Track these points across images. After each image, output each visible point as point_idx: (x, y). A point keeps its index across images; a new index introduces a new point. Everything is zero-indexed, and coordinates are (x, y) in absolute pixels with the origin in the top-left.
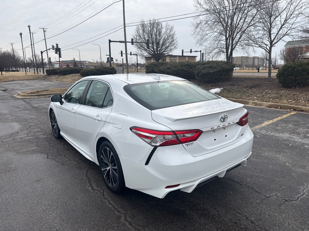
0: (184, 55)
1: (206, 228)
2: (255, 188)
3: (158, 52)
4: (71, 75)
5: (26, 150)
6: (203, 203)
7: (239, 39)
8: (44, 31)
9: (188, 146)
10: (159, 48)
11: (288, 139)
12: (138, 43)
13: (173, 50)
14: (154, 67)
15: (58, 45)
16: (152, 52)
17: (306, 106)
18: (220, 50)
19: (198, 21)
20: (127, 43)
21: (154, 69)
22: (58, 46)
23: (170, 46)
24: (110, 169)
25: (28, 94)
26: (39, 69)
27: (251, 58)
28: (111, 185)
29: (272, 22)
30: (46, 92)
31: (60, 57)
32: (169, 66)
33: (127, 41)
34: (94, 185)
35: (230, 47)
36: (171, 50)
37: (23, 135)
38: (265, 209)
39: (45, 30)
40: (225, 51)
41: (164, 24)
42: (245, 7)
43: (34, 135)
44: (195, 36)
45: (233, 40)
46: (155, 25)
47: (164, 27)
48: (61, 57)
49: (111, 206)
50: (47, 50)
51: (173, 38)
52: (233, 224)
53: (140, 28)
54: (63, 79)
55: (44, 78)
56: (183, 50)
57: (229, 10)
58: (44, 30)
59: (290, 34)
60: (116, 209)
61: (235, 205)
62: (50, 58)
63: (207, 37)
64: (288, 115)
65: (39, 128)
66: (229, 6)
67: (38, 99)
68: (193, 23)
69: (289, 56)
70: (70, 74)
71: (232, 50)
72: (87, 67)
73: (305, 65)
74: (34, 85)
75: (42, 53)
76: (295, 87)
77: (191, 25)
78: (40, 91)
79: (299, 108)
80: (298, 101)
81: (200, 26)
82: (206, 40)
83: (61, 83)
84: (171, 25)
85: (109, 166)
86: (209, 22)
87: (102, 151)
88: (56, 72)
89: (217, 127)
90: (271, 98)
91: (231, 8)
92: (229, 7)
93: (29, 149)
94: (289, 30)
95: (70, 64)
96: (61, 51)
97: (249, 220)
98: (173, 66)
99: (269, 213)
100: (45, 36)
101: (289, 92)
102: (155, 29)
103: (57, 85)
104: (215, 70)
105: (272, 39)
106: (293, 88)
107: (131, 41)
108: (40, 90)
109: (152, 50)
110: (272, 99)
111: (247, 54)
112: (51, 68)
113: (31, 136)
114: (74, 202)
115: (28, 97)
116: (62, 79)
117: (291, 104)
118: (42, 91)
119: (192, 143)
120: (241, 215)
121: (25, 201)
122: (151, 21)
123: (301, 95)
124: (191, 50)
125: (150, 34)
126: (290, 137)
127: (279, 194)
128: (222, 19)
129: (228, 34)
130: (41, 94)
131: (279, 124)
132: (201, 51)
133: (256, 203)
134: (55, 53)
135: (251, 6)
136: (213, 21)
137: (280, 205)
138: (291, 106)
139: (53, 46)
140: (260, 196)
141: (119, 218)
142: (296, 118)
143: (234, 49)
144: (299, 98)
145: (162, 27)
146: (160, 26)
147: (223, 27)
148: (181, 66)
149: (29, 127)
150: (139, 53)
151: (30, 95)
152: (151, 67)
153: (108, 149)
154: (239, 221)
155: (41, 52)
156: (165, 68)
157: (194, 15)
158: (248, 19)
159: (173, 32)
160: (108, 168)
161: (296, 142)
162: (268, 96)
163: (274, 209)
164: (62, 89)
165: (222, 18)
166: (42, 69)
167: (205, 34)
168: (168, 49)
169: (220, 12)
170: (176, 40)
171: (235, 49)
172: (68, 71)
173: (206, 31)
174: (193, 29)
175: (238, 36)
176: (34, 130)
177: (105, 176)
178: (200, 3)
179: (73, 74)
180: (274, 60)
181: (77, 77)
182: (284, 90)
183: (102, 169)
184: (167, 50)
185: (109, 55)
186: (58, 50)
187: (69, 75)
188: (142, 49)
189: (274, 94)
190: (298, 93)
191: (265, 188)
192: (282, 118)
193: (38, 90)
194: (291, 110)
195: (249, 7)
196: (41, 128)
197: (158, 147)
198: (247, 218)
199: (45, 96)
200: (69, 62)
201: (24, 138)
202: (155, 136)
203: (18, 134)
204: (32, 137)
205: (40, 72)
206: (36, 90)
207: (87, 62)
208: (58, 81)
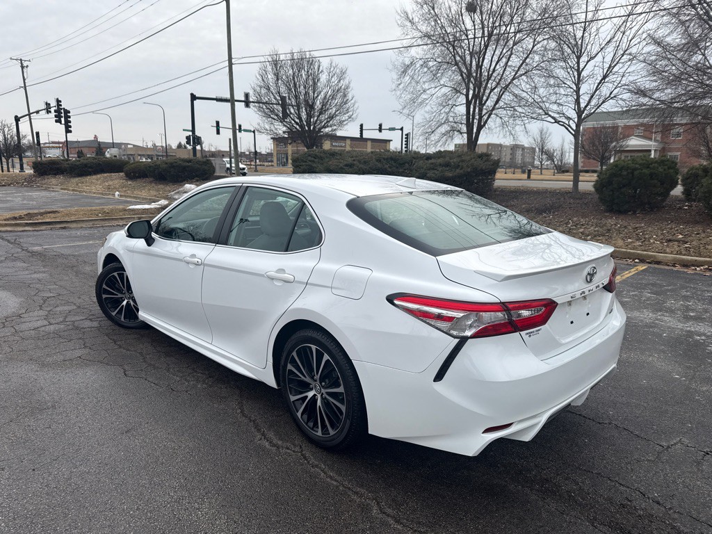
0: (364, 137)
1: (566, 521)
2: (631, 429)
3: (312, 128)
4: (99, 176)
5: (62, 358)
6: (536, 466)
7: (495, 105)
8: (22, 67)
9: (530, 336)
10: (314, 117)
11: (656, 324)
12: (263, 103)
13: (345, 123)
14: (313, 161)
15: (60, 102)
16: (298, 127)
17: (666, 253)
18: (452, 127)
19: (406, 59)
20: (236, 103)
21: (314, 165)
22: (61, 105)
23: (340, 113)
24: (315, 395)
25: (5, 220)
26: (10, 160)
27: (506, 146)
28: (319, 433)
29: (583, 69)
30: (53, 215)
31: (68, 130)
32: (350, 160)
33: (236, 98)
34: (271, 435)
35: (476, 121)
36: (341, 123)
37: (35, 320)
38: (672, 473)
39: (25, 64)
40: (464, 129)
41: (325, 63)
42: (509, 33)
43: (64, 321)
44: (398, 93)
45: (482, 105)
46: (303, 63)
47: (325, 71)
48: (71, 132)
49: (335, 483)
50: (29, 115)
51: (345, 96)
52: (619, 508)
53: (269, 68)
54: (80, 184)
55: (29, 182)
56: (362, 126)
57: (475, 38)
58: (22, 63)
59: (620, 97)
60: (349, 488)
61: (605, 467)
62: (38, 134)
63: (424, 96)
64: (633, 271)
65: (67, 303)
66: (475, 29)
67: (35, 233)
68: (396, 63)
69: (594, 145)
70: (96, 172)
71: (480, 128)
72: (129, 159)
73: (656, 165)
74: (8, 199)
75: (17, 119)
76: (634, 213)
77: (391, 67)
78: (36, 214)
79: (651, 256)
80: (646, 243)
81: (410, 72)
82: (421, 103)
83: (76, 195)
84: (340, 66)
85: (312, 389)
86: (431, 64)
87: (294, 354)
88: (58, 169)
89: (581, 294)
90: (588, 236)
91: (479, 34)
92: (473, 31)
93: (69, 355)
94: (615, 88)
95: (85, 151)
96: (70, 117)
97: (649, 498)
98: (359, 162)
99: (683, 482)
100: (24, 80)
101: (625, 224)
102: (303, 73)
103: (67, 200)
104: (458, 171)
105: (583, 105)
106: (630, 213)
107: (243, 99)
108: (36, 211)
109: (298, 121)
110: (590, 237)
111: (512, 138)
112: (41, 157)
113: (57, 323)
114: (243, 479)
115: (9, 229)
116: (77, 185)
117: (634, 249)
118: (42, 214)
119: (539, 330)
120: (628, 487)
121: (117, 481)
122: (295, 54)
123: (650, 229)
124: (380, 125)
125: (293, 84)
126: (657, 319)
127: (686, 441)
128: (458, 58)
129: (471, 92)
130: (40, 221)
131: (622, 291)
132: (402, 129)
133: (648, 460)
134: (56, 121)
135: (519, 31)
136: (439, 60)
137: (699, 463)
138: (634, 253)
139: (48, 105)
140: (651, 446)
141: (365, 509)
142: (651, 278)
143: (484, 125)
144: (647, 236)
145: (321, 68)
146: (316, 68)
147: (462, 75)
148: (377, 161)
149: (44, 302)
150: (267, 127)
151: (13, 222)
152: (306, 162)
153: (314, 347)
154: (630, 501)
155: (16, 117)
156: (341, 165)
157: (398, 44)
158: (515, 61)
159: (346, 81)
160: (310, 394)
161: (673, 328)
162: (581, 230)
163: (690, 472)
164: (91, 210)
165: (459, 56)
166: (17, 160)
167: (420, 89)
168: (334, 121)
169: (454, 41)
170: (353, 101)
171: (486, 126)
172: (91, 167)
173: (424, 82)
174: (395, 77)
175: (494, 97)
176: (58, 309)
177: (299, 415)
178: (411, 18)
179: (105, 175)
180: (559, 153)
181: (116, 182)
182: (611, 218)
183: (291, 396)
184: (331, 122)
185: (191, 129)
186: (62, 115)
187: (94, 177)
188: (274, 119)
189: (592, 225)
190: (643, 225)
191: (652, 429)
192: (624, 278)
193: (31, 211)
194: (634, 260)
195: (516, 33)
196: (75, 304)
197: (469, 340)
198: (641, 493)
199: (52, 226)
200: (84, 145)
201: (43, 328)
202: (462, 315)
203: (23, 320)
204: (62, 326)
205: (13, 167)
206: (25, 212)
207: (129, 146)
208: (68, 190)
